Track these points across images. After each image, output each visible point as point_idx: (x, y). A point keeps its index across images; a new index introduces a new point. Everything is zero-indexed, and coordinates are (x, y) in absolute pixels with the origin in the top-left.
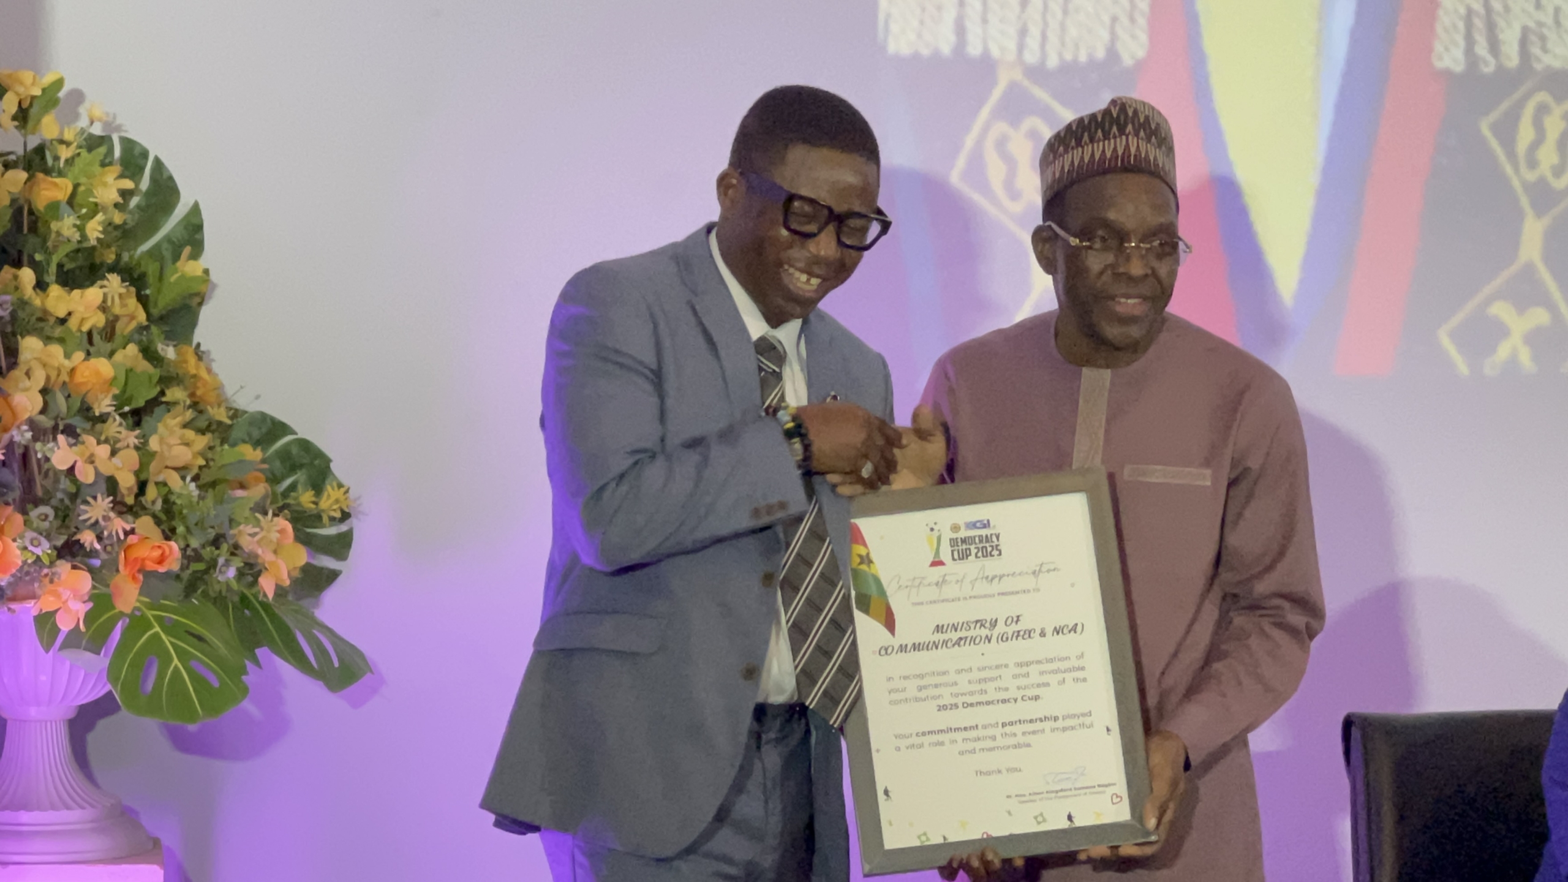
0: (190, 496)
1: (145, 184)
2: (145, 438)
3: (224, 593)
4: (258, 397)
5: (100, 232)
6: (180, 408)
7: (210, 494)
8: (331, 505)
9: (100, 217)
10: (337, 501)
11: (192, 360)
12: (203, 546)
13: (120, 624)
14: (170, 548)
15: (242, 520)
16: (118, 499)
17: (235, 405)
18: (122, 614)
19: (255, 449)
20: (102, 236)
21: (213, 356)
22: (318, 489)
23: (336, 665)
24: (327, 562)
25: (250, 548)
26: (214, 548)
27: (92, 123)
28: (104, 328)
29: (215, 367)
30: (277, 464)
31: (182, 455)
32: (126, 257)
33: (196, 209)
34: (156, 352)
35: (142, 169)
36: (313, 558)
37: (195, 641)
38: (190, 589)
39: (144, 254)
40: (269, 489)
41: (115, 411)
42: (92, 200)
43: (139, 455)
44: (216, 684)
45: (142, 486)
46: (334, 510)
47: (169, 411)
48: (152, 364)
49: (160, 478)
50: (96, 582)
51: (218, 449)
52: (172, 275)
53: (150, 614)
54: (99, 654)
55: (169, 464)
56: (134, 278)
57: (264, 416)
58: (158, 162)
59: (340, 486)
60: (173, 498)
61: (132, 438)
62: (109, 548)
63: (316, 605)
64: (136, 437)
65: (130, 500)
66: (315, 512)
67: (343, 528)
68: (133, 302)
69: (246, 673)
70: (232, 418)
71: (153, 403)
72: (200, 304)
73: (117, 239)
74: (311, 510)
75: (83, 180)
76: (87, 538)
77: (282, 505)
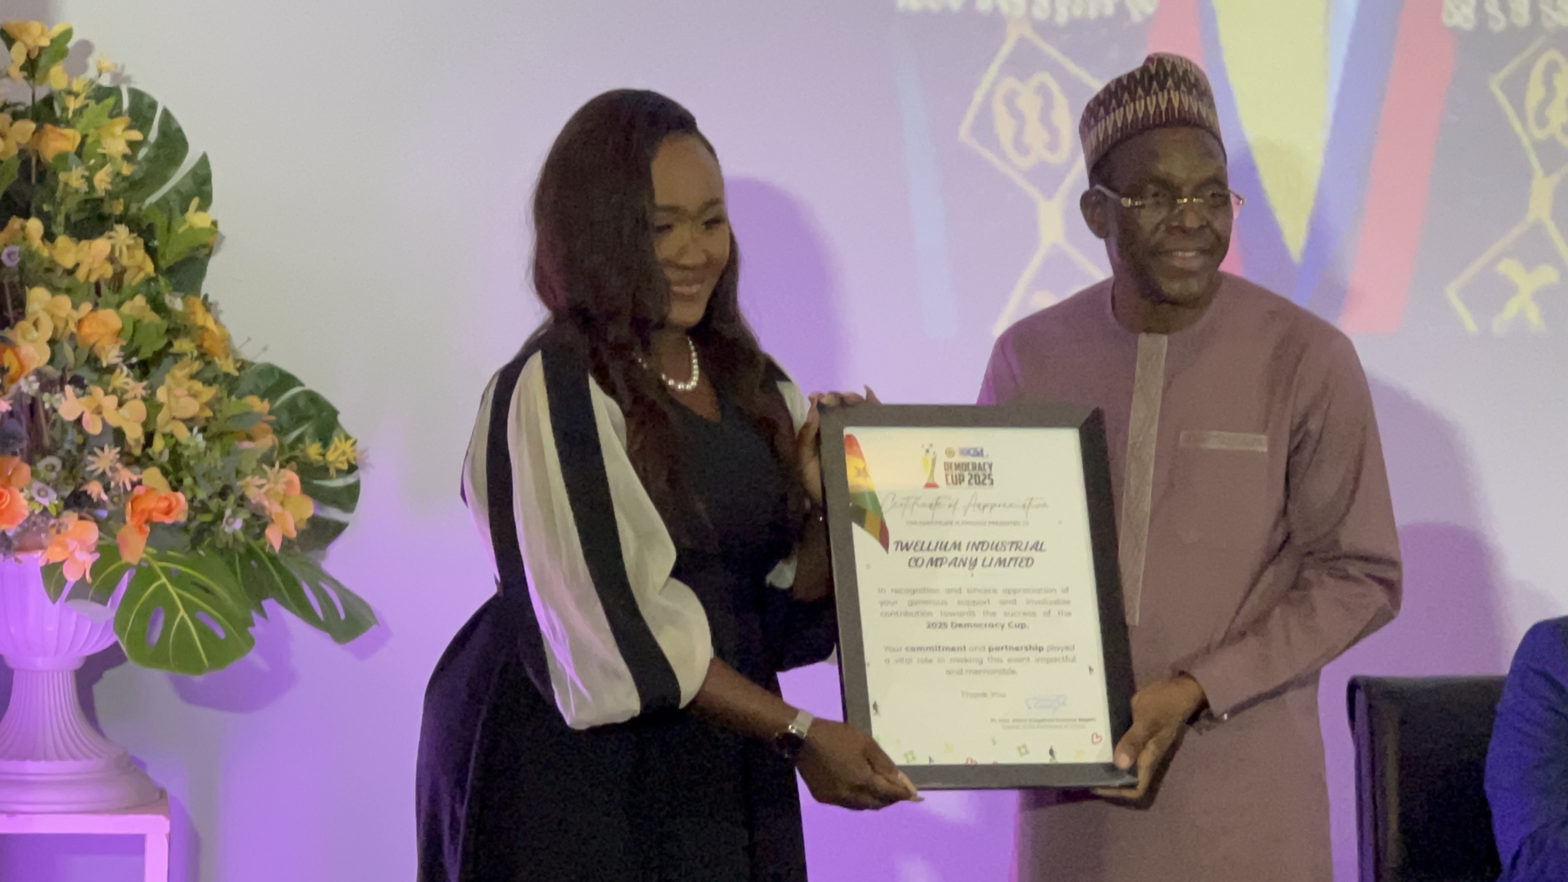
0: (196, 446)
1: (153, 135)
2: (152, 390)
3: (230, 544)
4: (265, 349)
5: (107, 183)
6: (187, 359)
7: (217, 445)
8: (339, 456)
9: (108, 168)
10: (344, 453)
11: (199, 310)
12: (210, 497)
13: (126, 576)
14: (178, 501)
15: (248, 471)
16: (126, 449)
17: (243, 357)
18: (128, 566)
19: (262, 401)
20: (109, 187)
21: (221, 307)
22: (326, 442)
23: (343, 616)
24: (334, 514)
25: (258, 499)
26: (220, 500)
27: (100, 75)
28: (112, 279)
29: (223, 318)
30: (285, 417)
31: (191, 407)
32: (134, 209)
33: (204, 161)
34: (164, 303)
35: (151, 120)
36: (320, 509)
37: (202, 593)
38: (196, 542)
39: (152, 205)
40: (277, 442)
41: (124, 361)
42: (100, 151)
43: (146, 406)
44: (222, 635)
45: (149, 438)
46: (342, 462)
47: (176, 362)
48: (160, 315)
49: (167, 429)
50: (103, 533)
51: (226, 400)
52: (180, 226)
53: (157, 565)
54: (105, 603)
55: (178, 414)
56: (144, 231)
57: (270, 370)
58: (166, 112)
59: (347, 438)
60: (179, 450)
61: (138, 388)
62: (116, 499)
63: (323, 558)
64: (144, 388)
65: (137, 452)
66: (322, 464)
67: (350, 480)
68: (141, 254)
69: (253, 625)
70: (239, 369)
71: (160, 356)
72: (209, 255)
73: (126, 190)
74: (318, 462)
75: (91, 131)
76: (94, 489)
77: (289, 457)
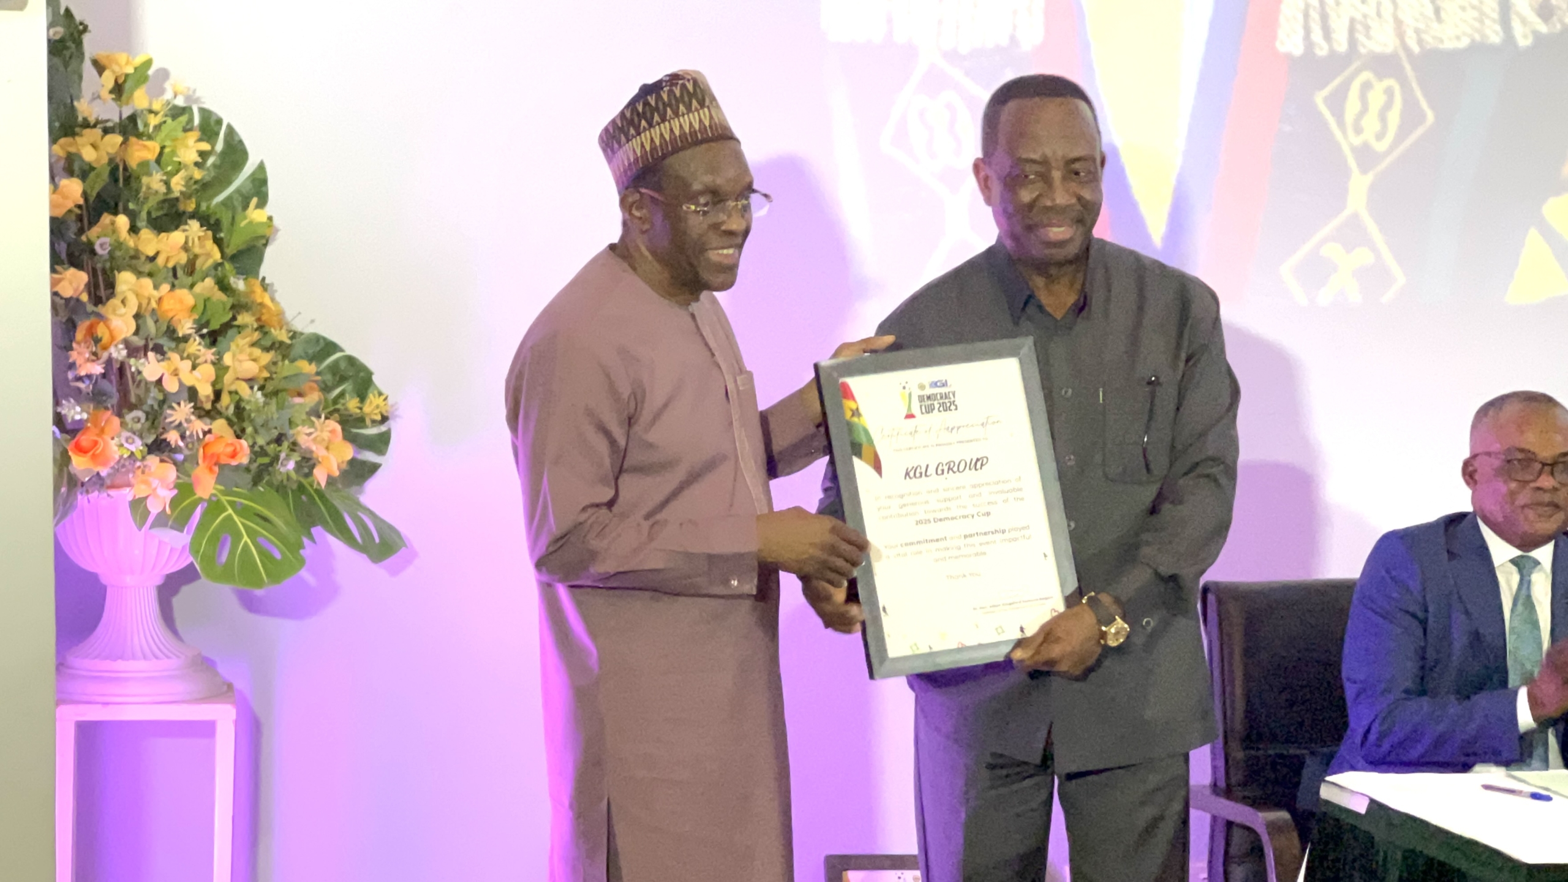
0: (256, 402)
1: (220, 146)
2: (220, 356)
3: (285, 482)
4: (312, 321)
5: (183, 185)
6: (249, 330)
7: (274, 401)
8: (373, 410)
9: (182, 173)
10: (377, 407)
11: (258, 289)
12: (268, 444)
13: (200, 508)
14: (241, 445)
15: (299, 422)
16: (199, 405)
17: (293, 328)
18: (201, 500)
19: (310, 364)
20: (184, 189)
21: (276, 287)
22: (363, 398)
23: (377, 540)
24: (369, 456)
25: (307, 444)
26: (276, 445)
27: (175, 97)
28: (186, 266)
29: (277, 297)
30: (328, 377)
31: (250, 368)
32: (204, 206)
33: (261, 167)
34: (229, 284)
35: (217, 134)
36: (359, 453)
37: (258, 520)
38: (256, 481)
39: (217, 205)
40: (322, 397)
41: (196, 333)
42: (176, 159)
43: (215, 369)
44: (278, 556)
45: (218, 395)
46: (376, 414)
47: (240, 333)
48: (226, 294)
49: (233, 388)
50: (181, 473)
51: (280, 363)
52: (242, 221)
53: (224, 499)
54: (182, 531)
55: (241, 375)
56: (211, 223)
57: (317, 339)
58: (231, 131)
59: (380, 394)
60: (243, 404)
61: (209, 354)
62: (190, 446)
63: (360, 492)
64: (213, 354)
65: (208, 406)
66: (359, 416)
67: (383, 428)
68: (210, 245)
69: (304, 548)
70: (291, 338)
71: (227, 326)
72: (265, 245)
73: (197, 191)
74: (357, 414)
75: (167, 143)
76: (173, 437)
77: (333, 410)
